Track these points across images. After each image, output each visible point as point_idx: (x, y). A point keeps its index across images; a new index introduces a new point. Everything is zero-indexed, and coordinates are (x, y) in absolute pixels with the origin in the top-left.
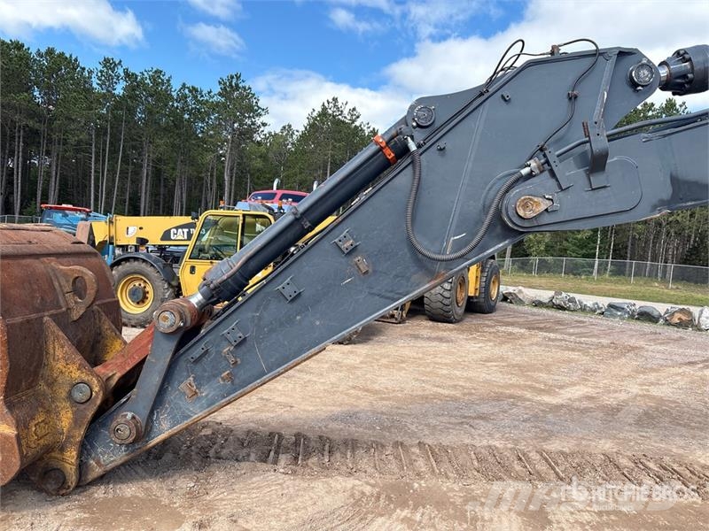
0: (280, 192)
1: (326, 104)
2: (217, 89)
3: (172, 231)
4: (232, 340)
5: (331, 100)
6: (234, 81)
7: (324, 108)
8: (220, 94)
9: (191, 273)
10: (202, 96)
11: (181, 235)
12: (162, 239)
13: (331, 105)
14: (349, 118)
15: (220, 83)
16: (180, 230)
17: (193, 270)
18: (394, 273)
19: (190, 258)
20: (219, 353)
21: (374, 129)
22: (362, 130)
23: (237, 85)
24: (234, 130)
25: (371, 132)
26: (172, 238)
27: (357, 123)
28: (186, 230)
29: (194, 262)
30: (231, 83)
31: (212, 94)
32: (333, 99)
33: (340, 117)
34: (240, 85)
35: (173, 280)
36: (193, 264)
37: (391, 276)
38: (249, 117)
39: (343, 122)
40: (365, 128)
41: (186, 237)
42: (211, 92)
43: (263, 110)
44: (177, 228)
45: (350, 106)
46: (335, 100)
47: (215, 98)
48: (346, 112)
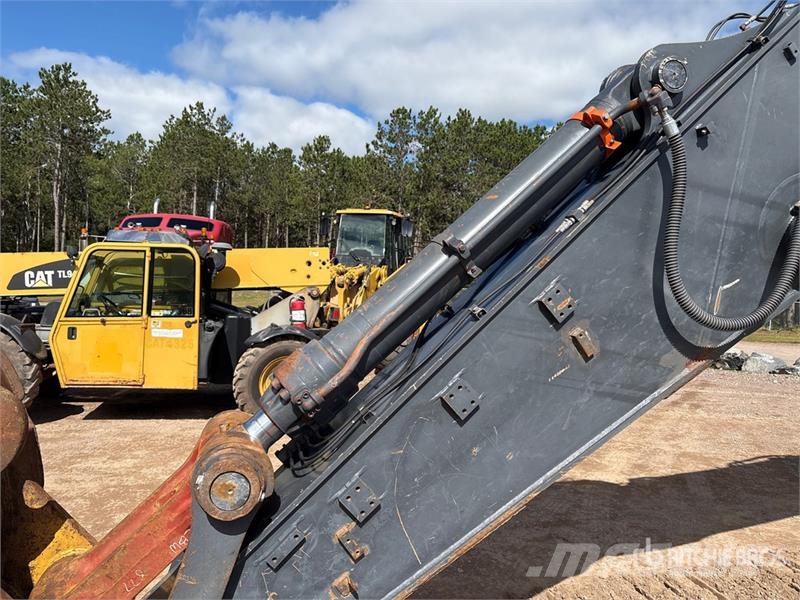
0: (166, 218)
1: (189, 110)
2: (36, 83)
3: (27, 274)
4: (355, 511)
5: (194, 106)
6: (62, 73)
7: (186, 115)
8: (42, 90)
9: (70, 338)
10: (16, 91)
11: (43, 280)
12: (10, 287)
13: (195, 111)
14: (217, 128)
15: (41, 75)
16: (40, 273)
17: (72, 333)
18: (635, 352)
19: (66, 316)
20: (326, 538)
21: (248, 142)
22: (235, 144)
23: (66, 80)
24: (64, 137)
25: (245, 146)
26: (27, 284)
27: (229, 135)
28: (50, 273)
29: (74, 321)
30: (57, 76)
31: (30, 89)
32: (198, 104)
33: (206, 127)
34: (71, 80)
35: (39, 350)
36: (72, 324)
37: (630, 360)
38: (85, 121)
39: (212, 133)
40: (239, 141)
41: (50, 283)
42: (28, 86)
43: (103, 113)
44: (35, 270)
45: (218, 115)
46: (200, 106)
47: (35, 94)
48: (214, 121)
